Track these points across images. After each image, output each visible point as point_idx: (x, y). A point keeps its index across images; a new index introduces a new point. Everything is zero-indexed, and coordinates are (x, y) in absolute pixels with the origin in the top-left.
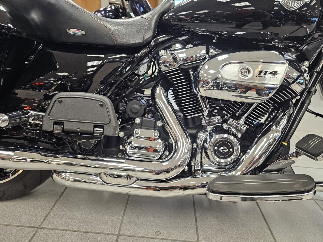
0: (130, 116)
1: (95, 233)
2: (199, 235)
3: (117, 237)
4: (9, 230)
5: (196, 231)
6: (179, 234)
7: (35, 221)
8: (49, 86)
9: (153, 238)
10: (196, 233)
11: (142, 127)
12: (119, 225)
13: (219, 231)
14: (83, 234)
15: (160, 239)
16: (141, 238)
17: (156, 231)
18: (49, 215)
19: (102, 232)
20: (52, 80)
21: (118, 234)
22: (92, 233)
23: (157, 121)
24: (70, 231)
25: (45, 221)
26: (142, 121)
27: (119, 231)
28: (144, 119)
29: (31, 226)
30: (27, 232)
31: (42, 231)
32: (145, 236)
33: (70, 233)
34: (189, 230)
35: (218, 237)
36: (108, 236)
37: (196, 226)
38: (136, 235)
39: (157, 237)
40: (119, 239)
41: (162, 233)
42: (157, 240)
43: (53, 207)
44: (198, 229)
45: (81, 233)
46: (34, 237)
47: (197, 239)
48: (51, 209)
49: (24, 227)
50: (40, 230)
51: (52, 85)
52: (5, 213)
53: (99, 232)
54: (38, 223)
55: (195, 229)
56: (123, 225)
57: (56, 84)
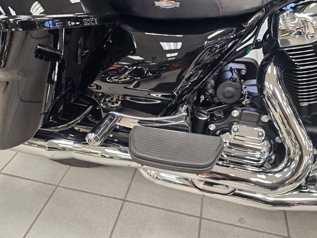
0: (220, 100)
1: (177, 212)
2: (289, 228)
3: (200, 220)
4: (99, 200)
5: (285, 223)
6: (265, 224)
7: (119, 192)
8: (122, 71)
9: (238, 226)
10: (286, 226)
11: (241, 122)
12: (200, 205)
13: (313, 225)
14: (166, 212)
15: (245, 228)
16: (225, 225)
17: (240, 218)
18: (131, 186)
19: (184, 212)
20: (126, 65)
21: (200, 216)
22: (174, 211)
23: (262, 115)
24: (153, 207)
25: (128, 193)
26: (241, 114)
27: (201, 214)
28: (244, 112)
29: (117, 197)
30: (115, 204)
31: (128, 204)
32: (229, 222)
33: (153, 209)
34: (278, 221)
35: (312, 233)
36: (190, 218)
37: (285, 217)
38: (219, 220)
39: (242, 225)
40: (202, 223)
41: (247, 221)
42: (242, 229)
43: (133, 177)
44: (288, 220)
45: (164, 211)
46: (122, 211)
47: (287, 233)
48: (132, 180)
49: (111, 197)
50: (126, 203)
51: (126, 70)
52: (92, 181)
53: (180, 211)
54: (123, 195)
55: (284, 221)
56: (204, 207)
57: (130, 70)
